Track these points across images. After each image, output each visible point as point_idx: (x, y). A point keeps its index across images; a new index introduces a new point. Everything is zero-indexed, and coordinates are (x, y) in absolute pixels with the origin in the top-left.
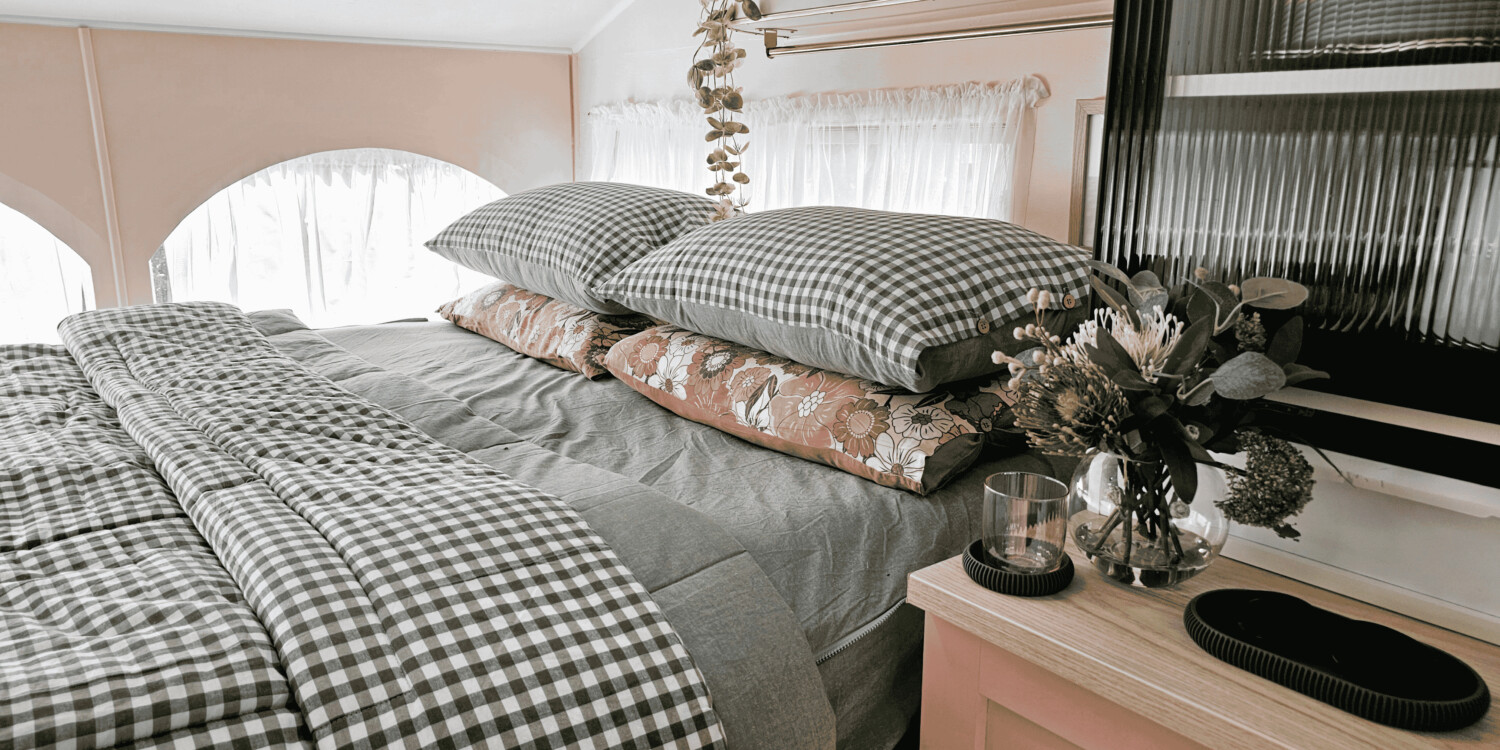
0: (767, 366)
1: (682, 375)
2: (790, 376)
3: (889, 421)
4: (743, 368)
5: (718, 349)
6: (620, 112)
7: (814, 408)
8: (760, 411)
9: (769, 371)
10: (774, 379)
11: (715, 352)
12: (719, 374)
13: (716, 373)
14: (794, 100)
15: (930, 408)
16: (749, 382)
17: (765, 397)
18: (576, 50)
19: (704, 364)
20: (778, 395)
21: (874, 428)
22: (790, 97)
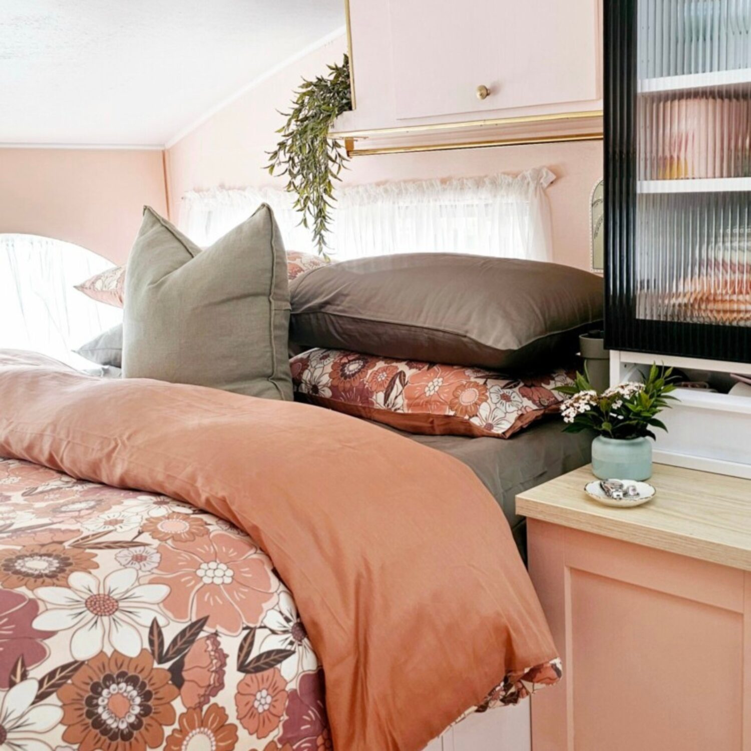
0: (394, 364)
1: (326, 379)
2: (414, 371)
3: (488, 394)
4: (376, 369)
5: (351, 358)
6: (214, 197)
7: (437, 389)
8: (396, 397)
9: (397, 368)
10: (402, 374)
11: (349, 361)
12: (357, 375)
13: (353, 375)
14: (382, 187)
15: (510, 391)
16: (382, 377)
17: (398, 387)
18: (168, 146)
19: (343, 370)
20: (409, 384)
21: (479, 399)
22: (378, 184)
